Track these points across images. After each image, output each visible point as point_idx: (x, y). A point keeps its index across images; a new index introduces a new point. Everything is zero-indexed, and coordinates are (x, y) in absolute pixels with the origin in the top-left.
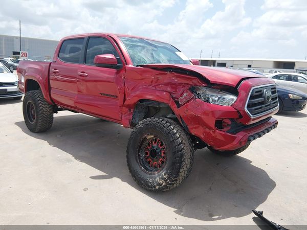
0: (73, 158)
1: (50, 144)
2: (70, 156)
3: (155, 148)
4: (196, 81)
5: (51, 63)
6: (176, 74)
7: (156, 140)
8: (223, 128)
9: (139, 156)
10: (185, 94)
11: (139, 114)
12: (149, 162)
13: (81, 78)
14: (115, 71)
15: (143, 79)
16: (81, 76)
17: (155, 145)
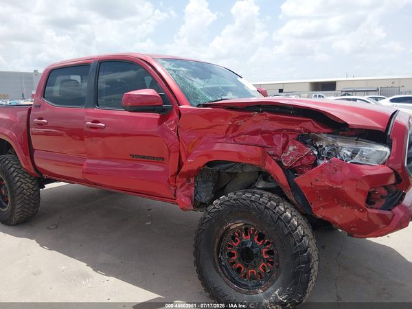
0: (90, 270)
1: (41, 246)
2: (82, 266)
3: (249, 245)
4: (309, 125)
5: (30, 110)
6: (269, 115)
7: (246, 230)
8: (374, 203)
9: (220, 260)
10: (291, 148)
11: (204, 186)
12: (239, 270)
13: (93, 130)
14: (157, 116)
15: (211, 127)
16: (92, 127)
17: (246, 239)
